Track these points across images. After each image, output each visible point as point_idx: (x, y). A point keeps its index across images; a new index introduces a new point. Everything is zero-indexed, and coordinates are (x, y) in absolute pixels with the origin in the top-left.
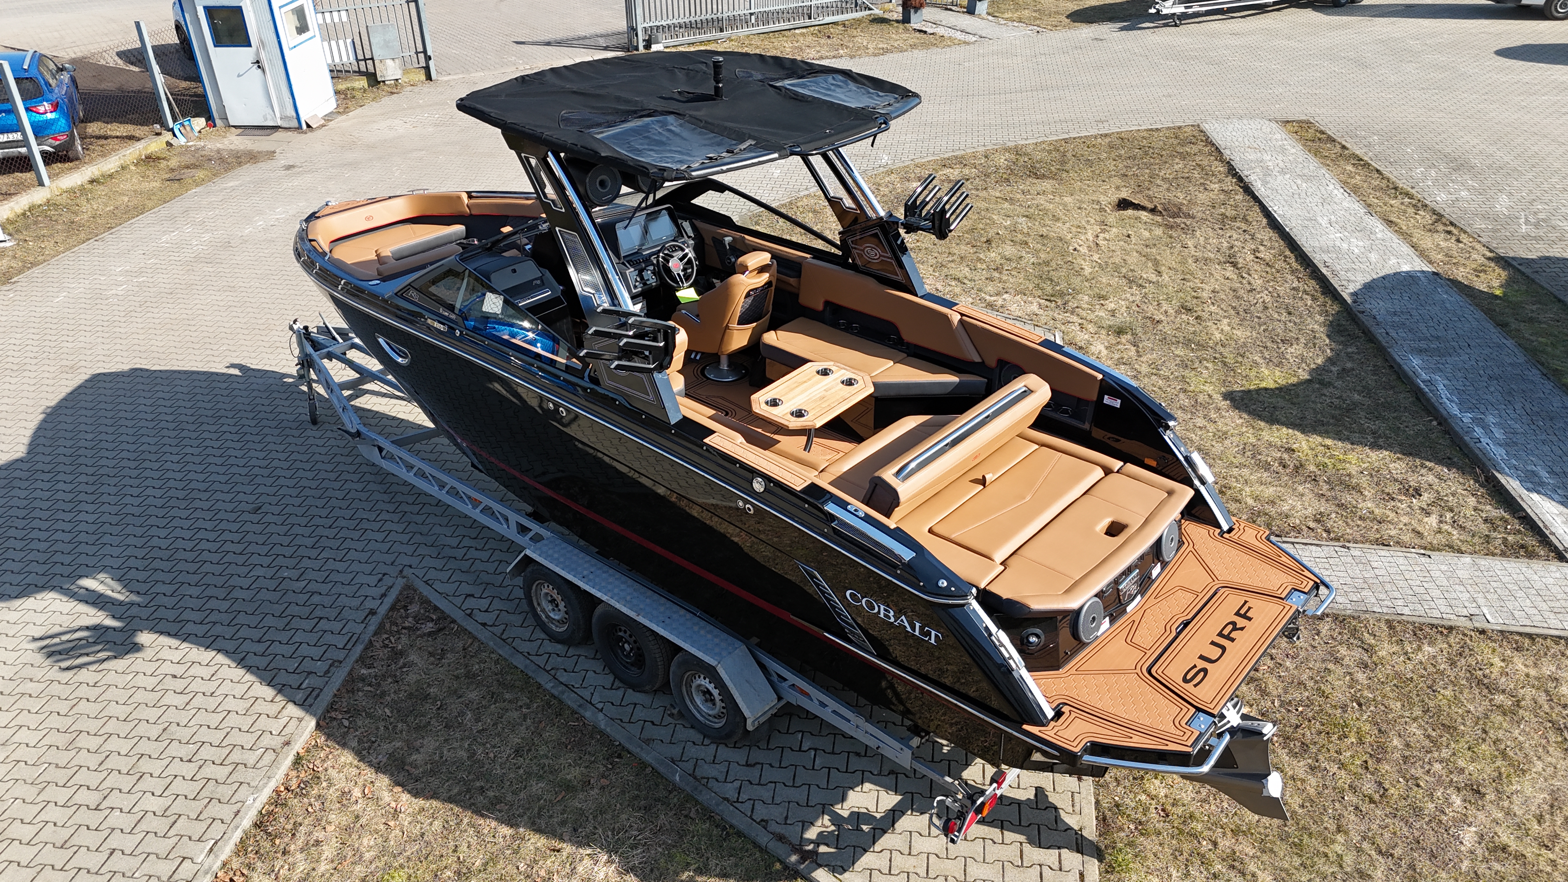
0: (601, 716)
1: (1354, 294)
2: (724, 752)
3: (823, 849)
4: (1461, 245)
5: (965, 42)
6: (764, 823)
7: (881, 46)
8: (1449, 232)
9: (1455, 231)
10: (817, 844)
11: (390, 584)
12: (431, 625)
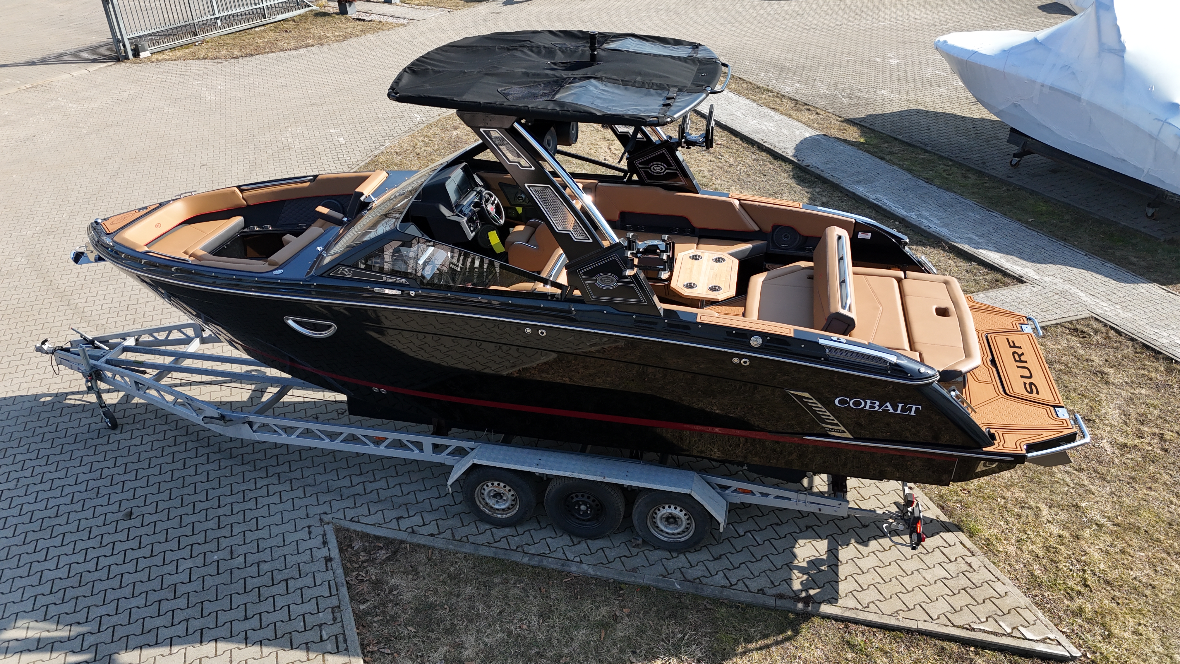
0: (585, 566)
1: (794, 156)
2: (693, 557)
3: (812, 592)
4: (821, 116)
5: (401, 25)
6: (761, 591)
7: (337, 34)
8: (809, 110)
9: (812, 108)
10: (807, 591)
11: (322, 533)
12: (384, 552)
